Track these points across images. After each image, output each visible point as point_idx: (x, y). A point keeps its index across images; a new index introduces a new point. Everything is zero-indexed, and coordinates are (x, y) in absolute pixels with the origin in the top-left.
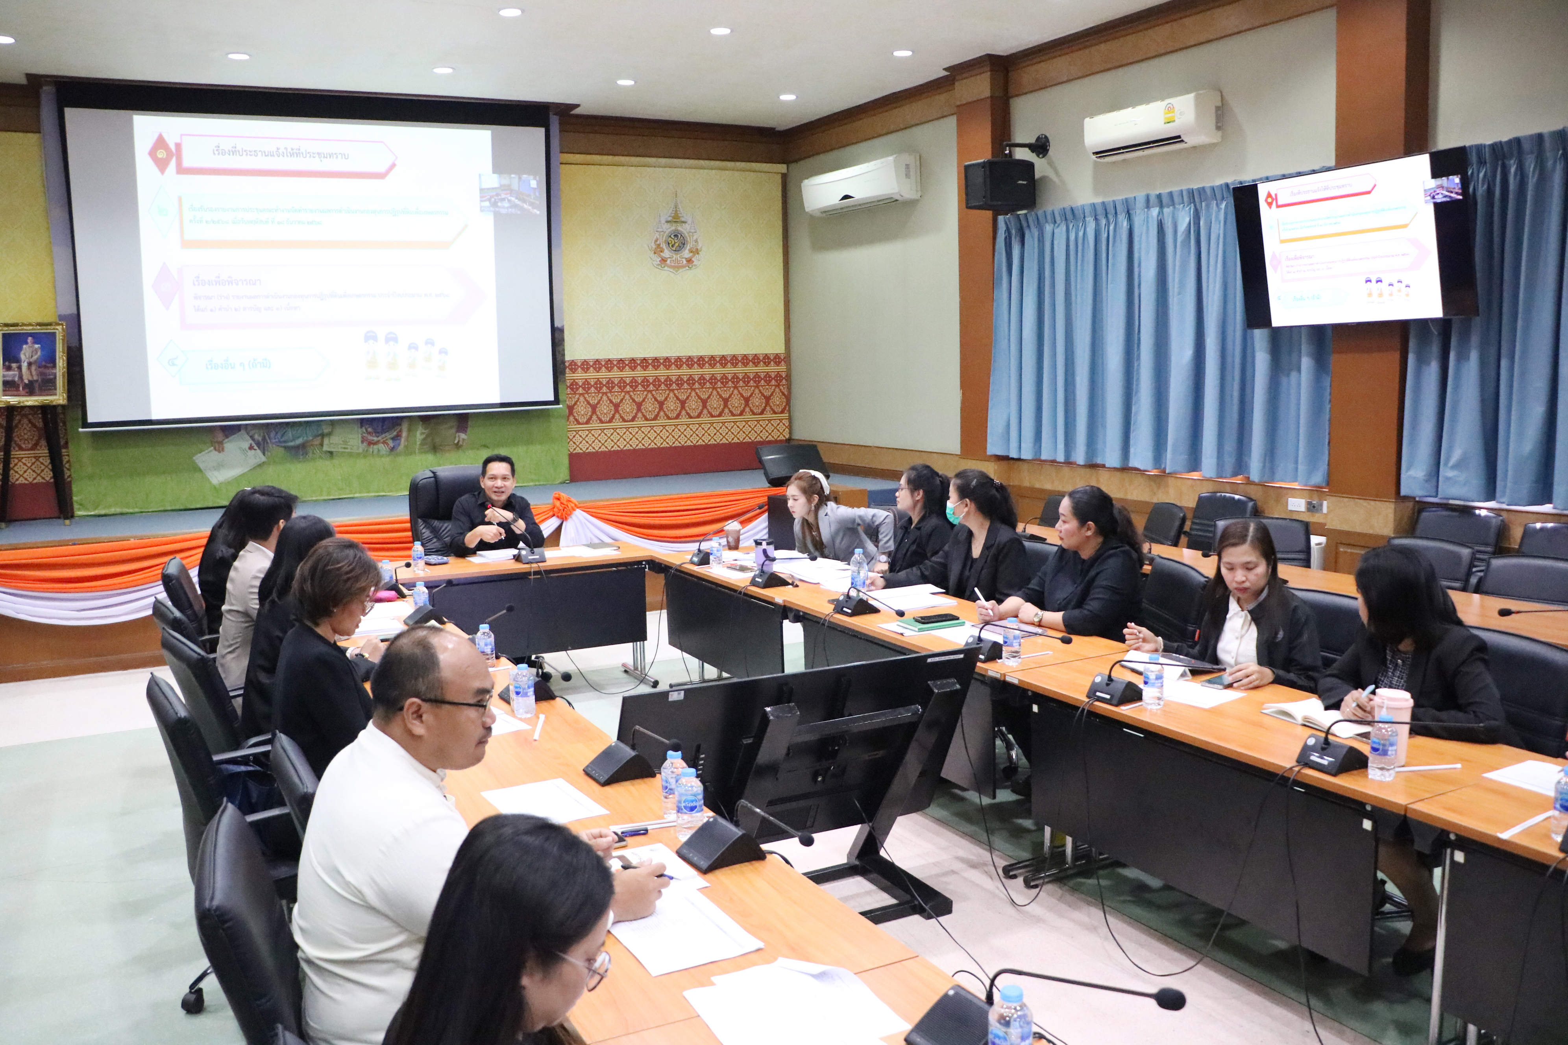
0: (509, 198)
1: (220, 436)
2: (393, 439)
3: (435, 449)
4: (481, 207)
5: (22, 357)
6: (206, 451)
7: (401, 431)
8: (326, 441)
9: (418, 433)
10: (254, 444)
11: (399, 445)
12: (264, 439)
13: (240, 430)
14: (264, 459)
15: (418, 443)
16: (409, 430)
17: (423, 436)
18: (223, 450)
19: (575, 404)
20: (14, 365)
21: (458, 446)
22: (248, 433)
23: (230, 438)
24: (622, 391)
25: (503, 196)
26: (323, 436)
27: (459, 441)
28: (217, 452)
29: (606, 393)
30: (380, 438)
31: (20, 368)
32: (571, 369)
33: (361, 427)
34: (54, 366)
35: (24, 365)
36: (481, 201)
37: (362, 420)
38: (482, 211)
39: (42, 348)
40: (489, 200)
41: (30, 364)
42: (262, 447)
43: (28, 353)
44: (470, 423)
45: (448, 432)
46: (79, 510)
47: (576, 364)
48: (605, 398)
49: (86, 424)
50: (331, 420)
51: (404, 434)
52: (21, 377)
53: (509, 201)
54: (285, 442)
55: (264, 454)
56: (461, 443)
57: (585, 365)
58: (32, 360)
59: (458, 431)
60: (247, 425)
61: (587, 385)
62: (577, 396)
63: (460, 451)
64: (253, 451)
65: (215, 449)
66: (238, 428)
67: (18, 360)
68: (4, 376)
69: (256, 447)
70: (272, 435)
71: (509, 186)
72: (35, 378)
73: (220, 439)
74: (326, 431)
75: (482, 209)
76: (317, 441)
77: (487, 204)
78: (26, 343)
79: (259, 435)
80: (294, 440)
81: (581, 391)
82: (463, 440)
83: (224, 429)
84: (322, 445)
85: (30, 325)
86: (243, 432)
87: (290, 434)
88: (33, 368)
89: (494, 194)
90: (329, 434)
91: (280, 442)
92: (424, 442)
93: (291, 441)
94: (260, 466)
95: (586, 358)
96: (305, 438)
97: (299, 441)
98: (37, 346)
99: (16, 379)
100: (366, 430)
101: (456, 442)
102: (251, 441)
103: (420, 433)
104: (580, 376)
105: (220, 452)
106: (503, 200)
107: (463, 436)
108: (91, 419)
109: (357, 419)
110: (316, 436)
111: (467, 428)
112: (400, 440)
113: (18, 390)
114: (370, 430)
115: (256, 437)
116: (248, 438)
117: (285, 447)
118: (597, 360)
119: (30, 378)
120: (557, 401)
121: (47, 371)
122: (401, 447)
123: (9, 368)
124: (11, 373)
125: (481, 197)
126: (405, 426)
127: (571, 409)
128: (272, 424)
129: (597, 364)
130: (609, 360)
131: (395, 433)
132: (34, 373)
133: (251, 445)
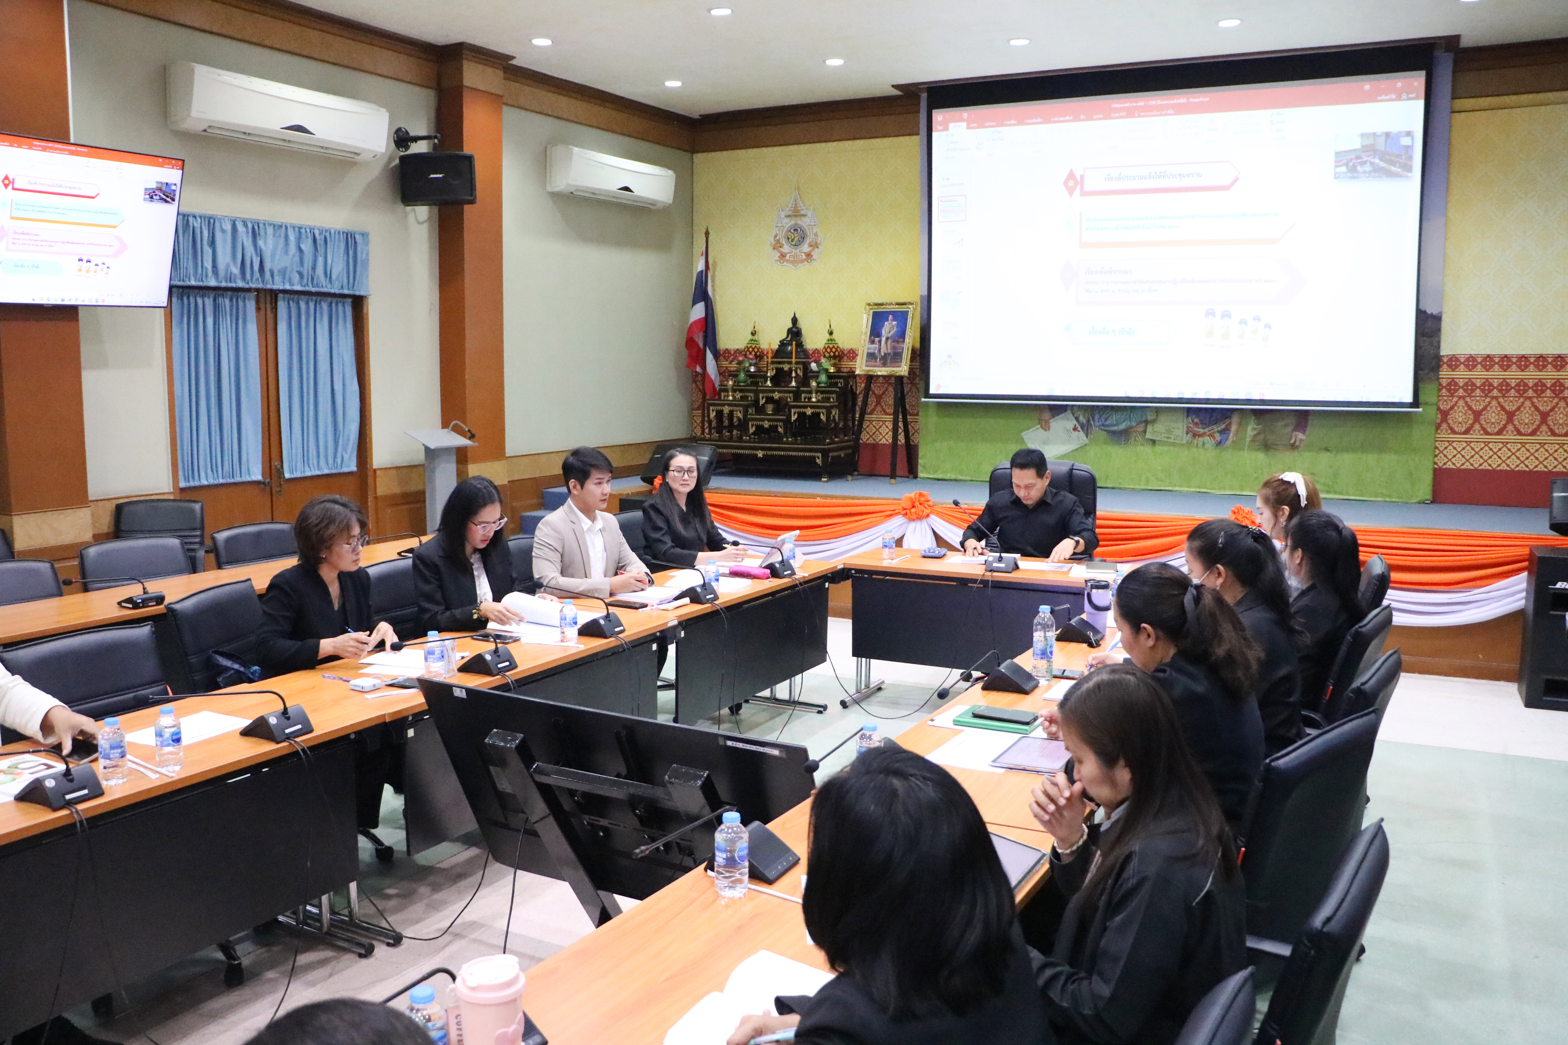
0: (1372, 161)
1: (1047, 415)
2: (1221, 432)
3: (1267, 447)
4: (1336, 173)
5: (883, 332)
6: (1034, 428)
7: (1230, 424)
8: (1150, 428)
9: (1249, 428)
10: (1078, 426)
11: (1227, 439)
12: (1088, 421)
13: (1066, 411)
14: (1086, 441)
15: (1248, 440)
16: (1240, 424)
17: (1255, 432)
18: (1049, 428)
19: (1452, 408)
20: (877, 339)
21: (1293, 447)
22: (1073, 414)
23: (1057, 418)
24: (1521, 396)
25: (1365, 159)
26: (1147, 422)
27: (1295, 442)
28: (1043, 431)
29: (1496, 398)
30: (1206, 430)
31: (880, 342)
32: (1450, 366)
33: (1188, 416)
34: (904, 342)
35: (884, 339)
36: (1337, 166)
37: (1189, 409)
38: (1336, 178)
39: (898, 325)
40: (1347, 164)
41: (887, 339)
42: (1085, 429)
43: (889, 328)
44: (1310, 422)
45: (1283, 429)
46: (922, 472)
47: (1457, 360)
48: (1494, 403)
49: (927, 395)
50: (1156, 407)
51: (1234, 428)
52: (880, 351)
53: (1372, 164)
54: (1108, 426)
55: (1087, 437)
56: (1297, 443)
57: (1471, 362)
58: (889, 335)
59: (1295, 430)
60: (1073, 406)
61: (1470, 387)
62: (1455, 399)
63: (1296, 452)
64: (1077, 432)
65: (1042, 427)
66: (1063, 409)
67: (879, 335)
68: (868, 349)
69: (1079, 429)
70: (1097, 416)
71: (1373, 145)
72: (889, 351)
73: (1047, 418)
74: (1150, 418)
75: (1337, 176)
76: (1140, 428)
77: (1344, 169)
78: (887, 320)
79: (1084, 417)
80: (1117, 425)
81: (1461, 392)
82: (1301, 440)
83: (1052, 408)
84: (1145, 432)
85: (891, 304)
86: (1069, 413)
87: (1114, 418)
88: (889, 341)
89: (1353, 156)
90: (1154, 421)
91: (1103, 425)
92: (1254, 440)
93: (1115, 425)
94: (1083, 447)
95: (1473, 353)
96: (1129, 423)
97: (1122, 427)
98: (894, 323)
99: (876, 351)
100: (1193, 421)
101: (1292, 442)
102: (1075, 422)
103: (1251, 429)
104: (1461, 374)
105: (1045, 430)
106: (1365, 162)
107: (1300, 436)
108: (932, 391)
109: (1184, 408)
110: (1139, 423)
111: (1306, 427)
112: (1229, 434)
113: (876, 361)
114: (1196, 420)
115: (1081, 418)
116: (1073, 418)
117: (1109, 432)
118: (1488, 356)
119: (886, 352)
120: (1416, 403)
121: (898, 345)
122: (1229, 442)
123: (873, 342)
124: (873, 346)
125: (1336, 162)
126: (1235, 419)
127: (1445, 414)
128: (1098, 406)
129: (1488, 361)
130: (1506, 356)
131: (1223, 426)
132: (889, 347)
133: (1075, 426)
